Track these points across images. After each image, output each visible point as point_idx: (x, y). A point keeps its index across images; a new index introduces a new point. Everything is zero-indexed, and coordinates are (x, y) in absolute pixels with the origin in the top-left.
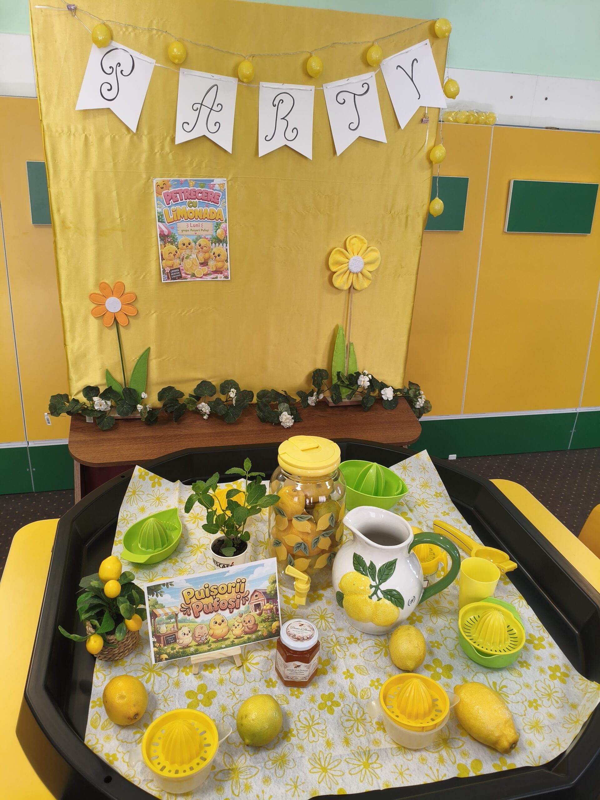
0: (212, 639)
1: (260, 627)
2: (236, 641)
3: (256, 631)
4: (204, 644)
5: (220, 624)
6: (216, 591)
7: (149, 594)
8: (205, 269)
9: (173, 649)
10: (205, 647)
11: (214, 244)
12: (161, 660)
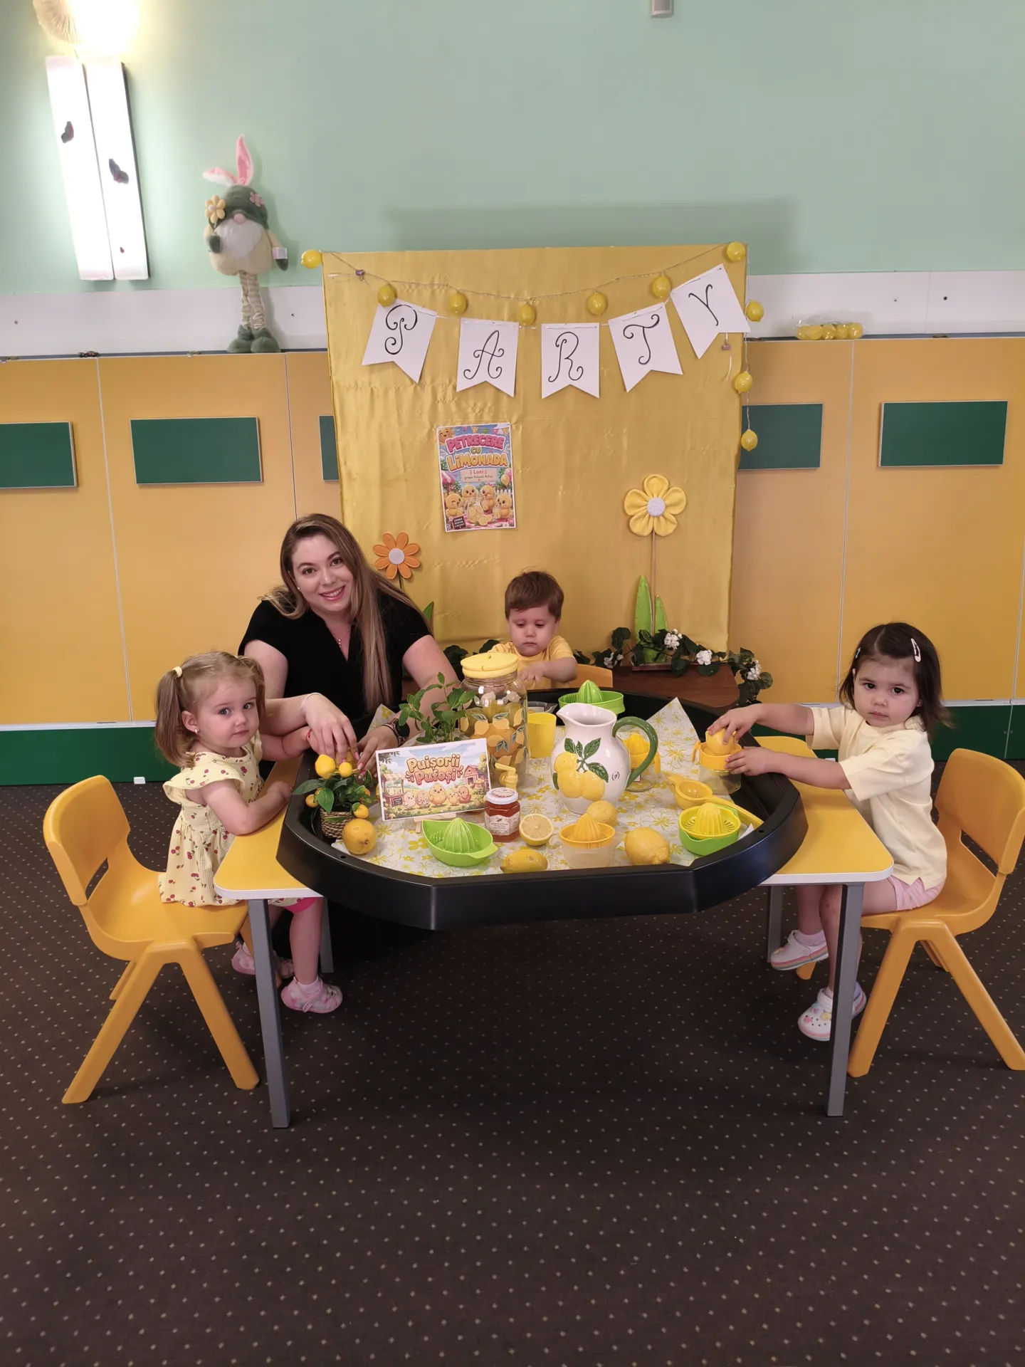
0: (432, 805)
1: (473, 798)
2: (453, 808)
3: (469, 801)
4: (425, 807)
5: (439, 792)
6: (435, 763)
7: (380, 760)
8: (489, 517)
9: (400, 809)
10: (426, 811)
11: (498, 491)
12: (389, 818)
